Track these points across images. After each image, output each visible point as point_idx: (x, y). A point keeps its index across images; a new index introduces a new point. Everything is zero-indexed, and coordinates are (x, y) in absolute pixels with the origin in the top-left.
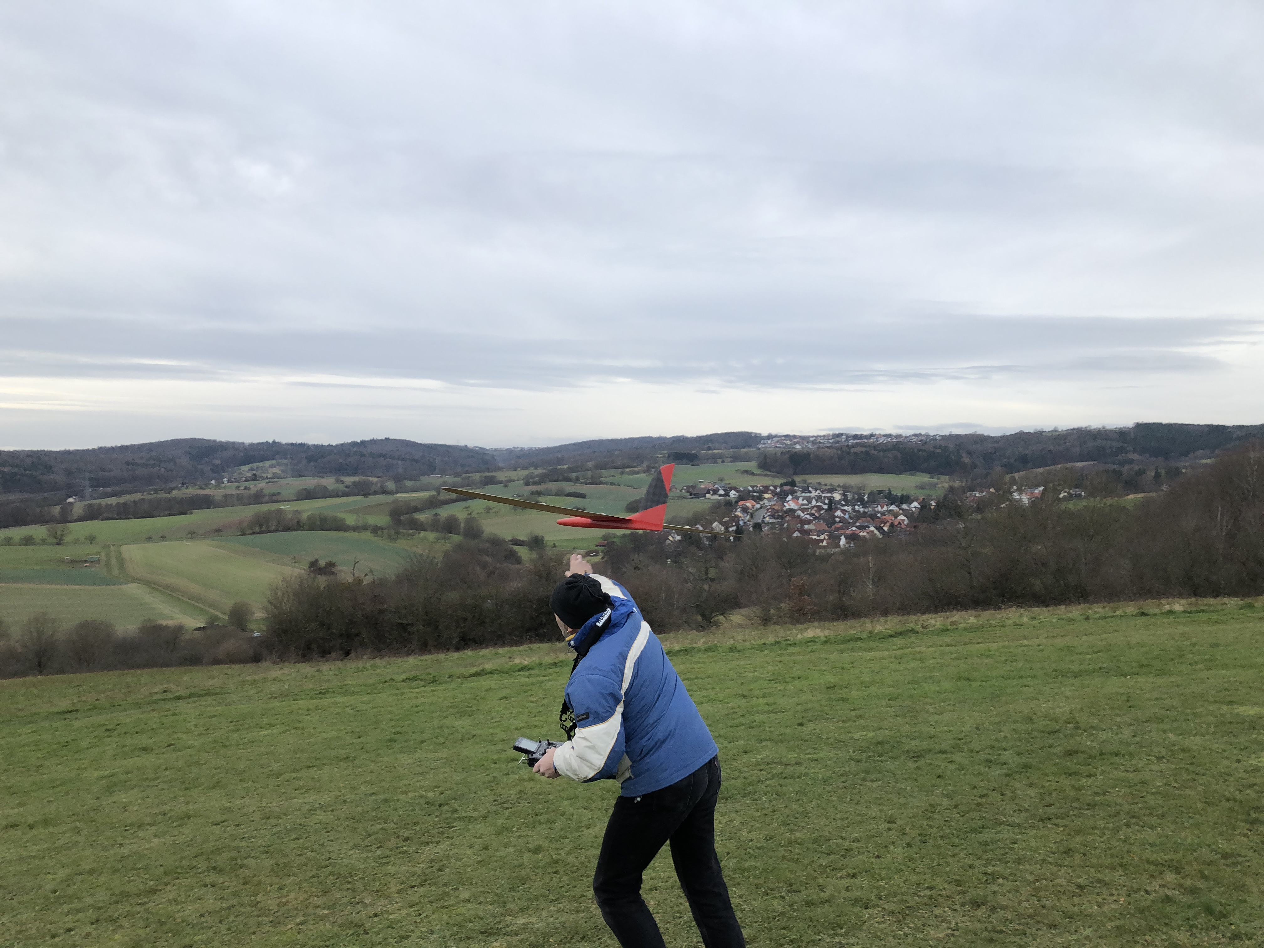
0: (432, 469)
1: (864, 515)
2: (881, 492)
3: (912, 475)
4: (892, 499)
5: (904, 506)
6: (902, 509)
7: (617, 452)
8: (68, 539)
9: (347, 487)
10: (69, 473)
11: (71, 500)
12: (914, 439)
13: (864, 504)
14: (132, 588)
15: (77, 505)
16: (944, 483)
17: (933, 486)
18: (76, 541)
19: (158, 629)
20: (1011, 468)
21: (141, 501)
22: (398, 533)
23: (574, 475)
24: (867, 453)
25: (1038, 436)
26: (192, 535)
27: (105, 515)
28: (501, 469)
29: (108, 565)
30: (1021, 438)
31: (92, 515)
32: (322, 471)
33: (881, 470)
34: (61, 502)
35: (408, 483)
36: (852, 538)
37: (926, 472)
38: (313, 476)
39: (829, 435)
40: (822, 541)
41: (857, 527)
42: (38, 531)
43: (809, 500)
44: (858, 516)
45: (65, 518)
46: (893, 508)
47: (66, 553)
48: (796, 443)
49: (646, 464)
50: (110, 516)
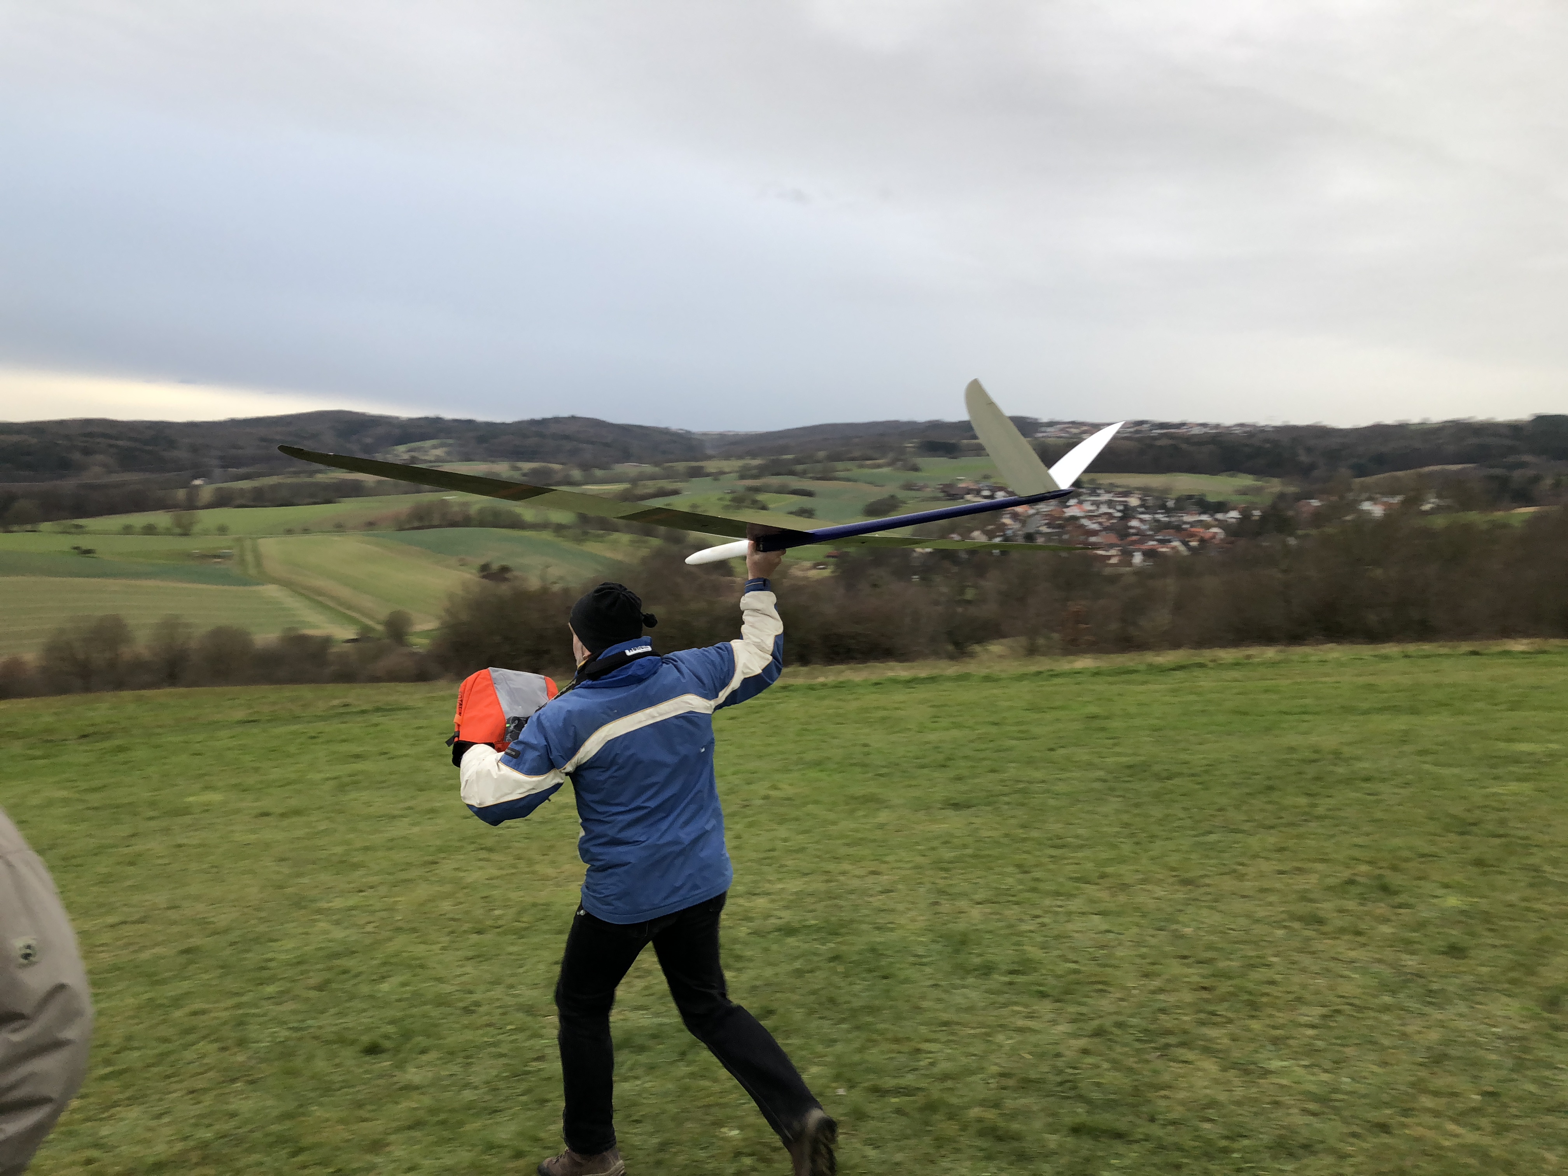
0: (626, 456)
1: (1167, 526)
2: (1190, 497)
3: (1232, 476)
4: (1204, 506)
5: (1220, 516)
6: (1216, 520)
7: (857, 440)
8: (197, 528)
9: (524, 475)
10: (194, 449)
11: (197, 482)
12: (1238, 431)
13: (1168, 511)
14: (271, 591)
15: (205, 489)
16: (1275, 486)
17: (1258, 491)
18: (206, 532)
19: (303, 640)
20: (1361, 471)
21: (279, 486)
22: (585, 533)
23: (799, 468)
24: (1175, 447)
25: (1401, 430)
26: (339, 528)
27: (238, 502)
28: (709, 458)
29: (242, 561)
30: (1379, 432)
31: (223, 501)
32: (494, 455)
33: (1193, 468)
34: (186, 485)
35: (598, 473)
36: (1149, 554)
37: (1250, 473)
38: (484, 460)
40: (1109, 557)
41: (1158, 540)
42: (161, 519)
43: (1098, 505)
44: (1160, 527)
45: (191, 505)
46: (1205, 517)
47: (194, 545)
49: (891, 455)
50: (243, 502)
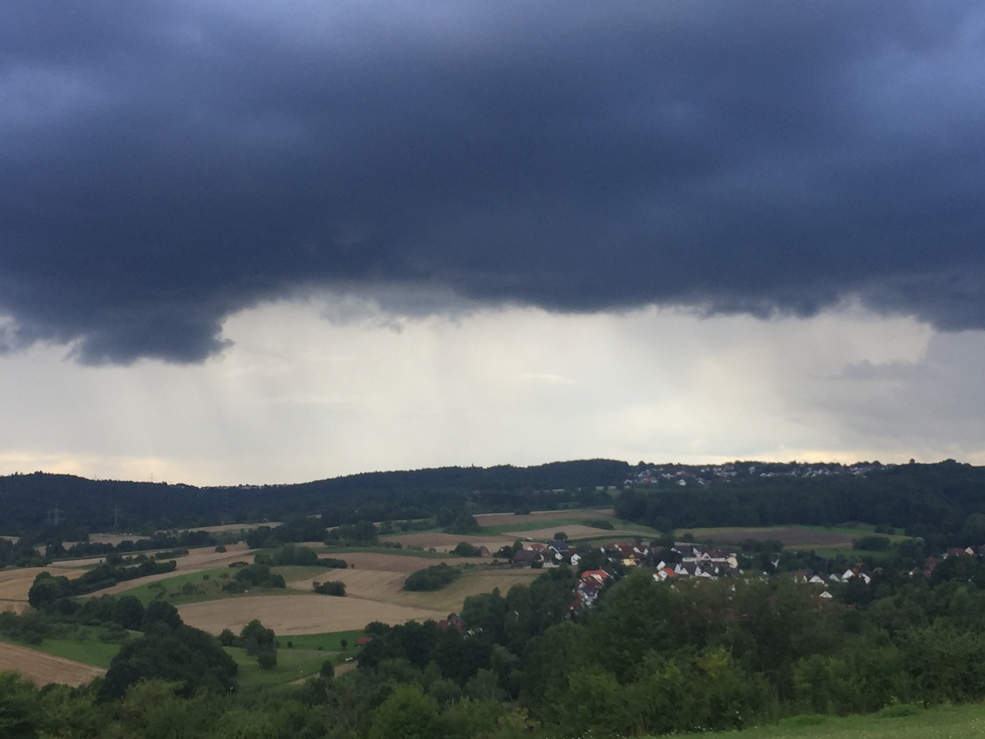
5: (833, 577)
6: (829, 582)
39: (729, 464)
43: (691, 568)
46: (815, 579)
48: (679, 478)
